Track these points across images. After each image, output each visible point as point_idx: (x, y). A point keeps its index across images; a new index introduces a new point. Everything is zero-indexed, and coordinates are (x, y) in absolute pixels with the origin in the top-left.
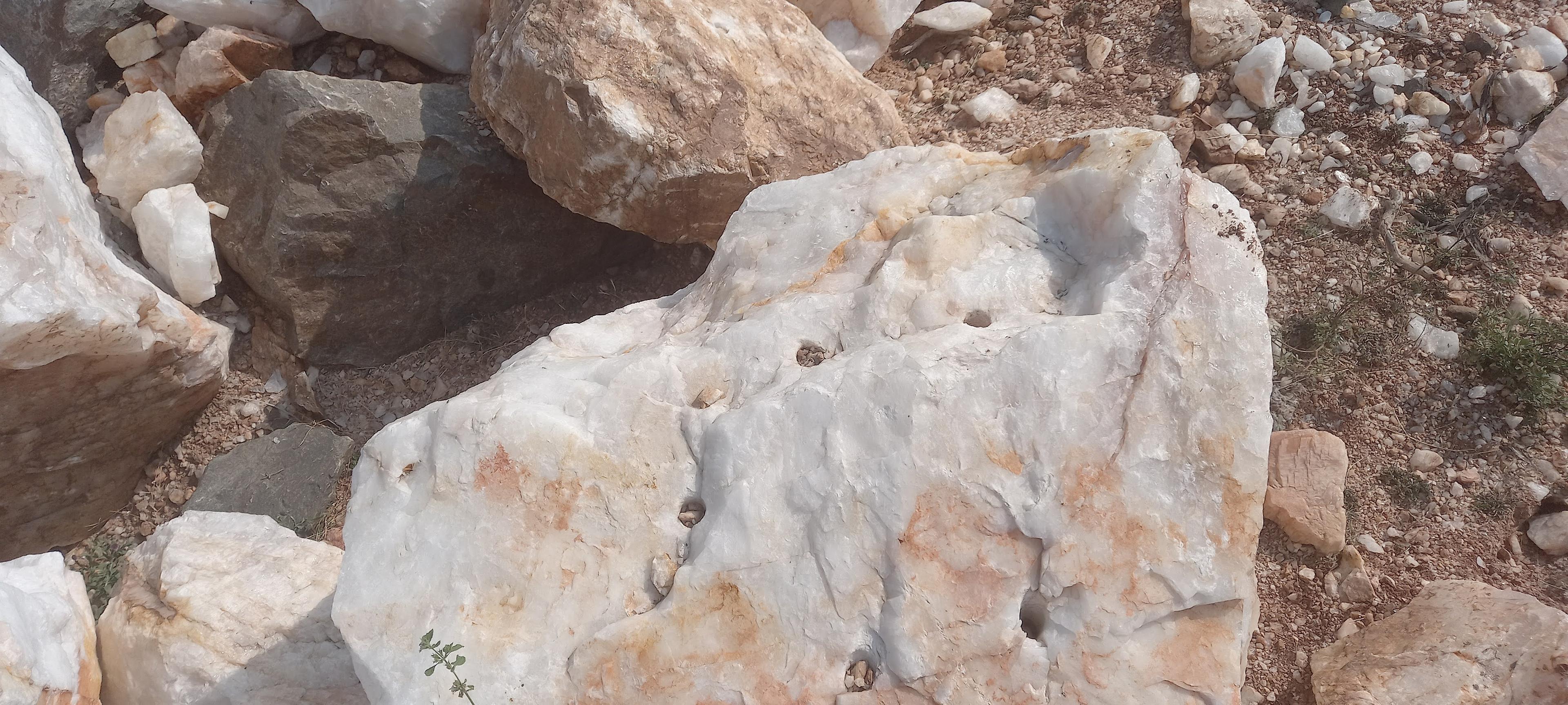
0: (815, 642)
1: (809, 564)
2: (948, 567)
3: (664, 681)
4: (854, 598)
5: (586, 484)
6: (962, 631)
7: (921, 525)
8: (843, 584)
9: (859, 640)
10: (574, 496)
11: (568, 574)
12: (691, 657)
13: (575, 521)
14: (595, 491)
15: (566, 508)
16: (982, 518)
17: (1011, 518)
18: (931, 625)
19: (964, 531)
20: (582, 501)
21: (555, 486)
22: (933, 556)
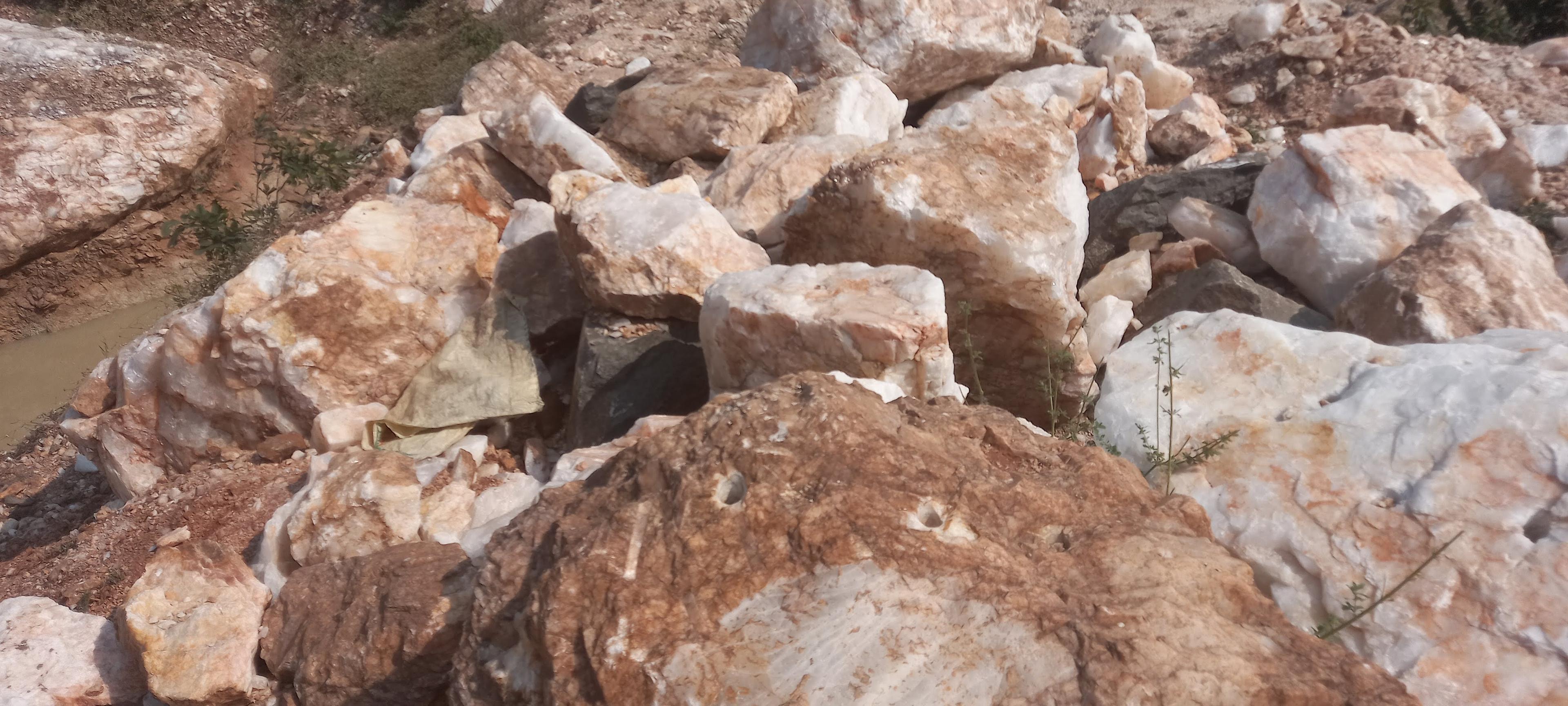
0: (1365, 473)
1: (1391, 438)
2: (1487, 472)
3: (1258, 448)
4: (1407, 463)
5: (1275, 363)
6: (1474, 506)
7: (1482, 445)
8: (1404, 452)
9: (1397, 484)
10: (1264, 365)
11: (1236, 393)
12: (1282, 446)
13: (1257, 375)
14: (1278, 369)
15: (1256, 368)
16: (1531, 460)
17: (1554, 467)
18: (1452, 492)
19: (1512, 462)
20: (1267, 369)
21: (1256, 356)
22: (1480, 463)
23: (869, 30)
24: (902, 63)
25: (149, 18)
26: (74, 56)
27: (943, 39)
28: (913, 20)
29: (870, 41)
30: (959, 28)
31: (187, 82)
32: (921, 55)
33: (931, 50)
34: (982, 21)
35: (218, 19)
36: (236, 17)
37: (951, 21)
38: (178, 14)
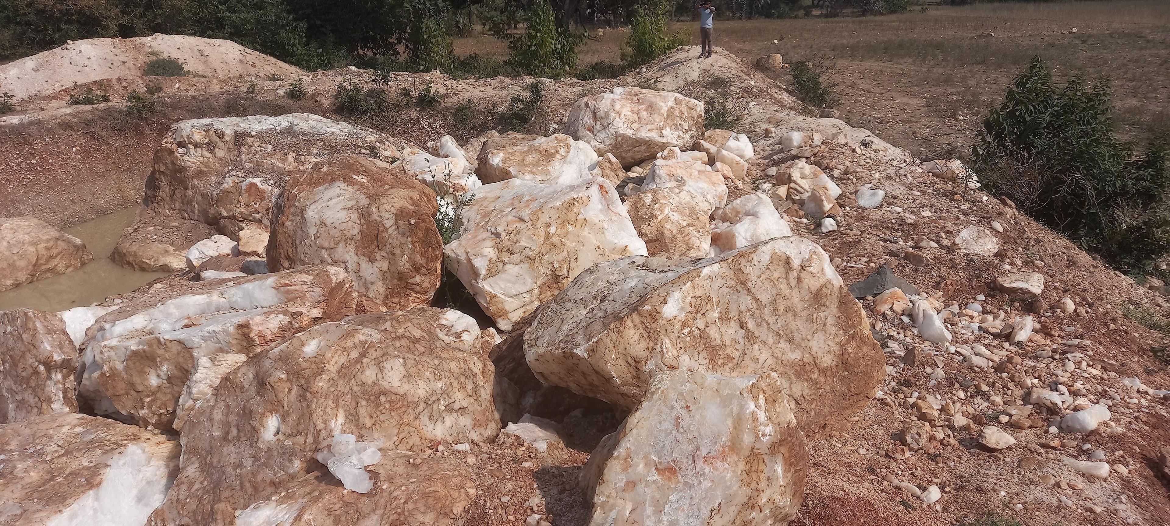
23: (598, 127)
24: (613, 142)
25: (391, 125)
26: (338, 132)
27: (630, 132)
28: (615, 123)
29: (599, 131)
30: (638, 129)
31: (384, 150)
32: (620, 139)
33: (623, 136)
34: (650, 127)
35: (424, 128)
36: (432, 128)
37: (635, 126)
38: (405, 124)
